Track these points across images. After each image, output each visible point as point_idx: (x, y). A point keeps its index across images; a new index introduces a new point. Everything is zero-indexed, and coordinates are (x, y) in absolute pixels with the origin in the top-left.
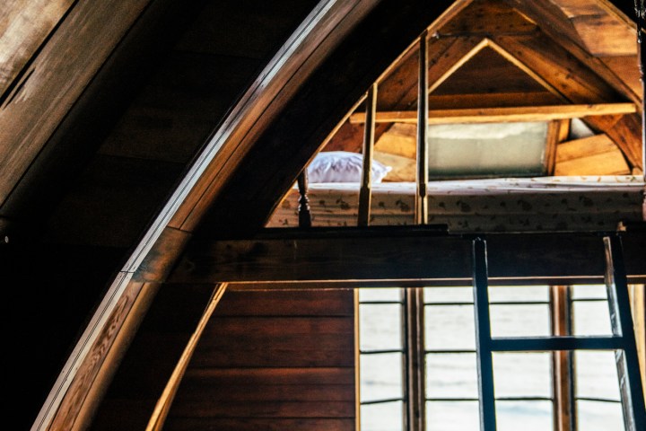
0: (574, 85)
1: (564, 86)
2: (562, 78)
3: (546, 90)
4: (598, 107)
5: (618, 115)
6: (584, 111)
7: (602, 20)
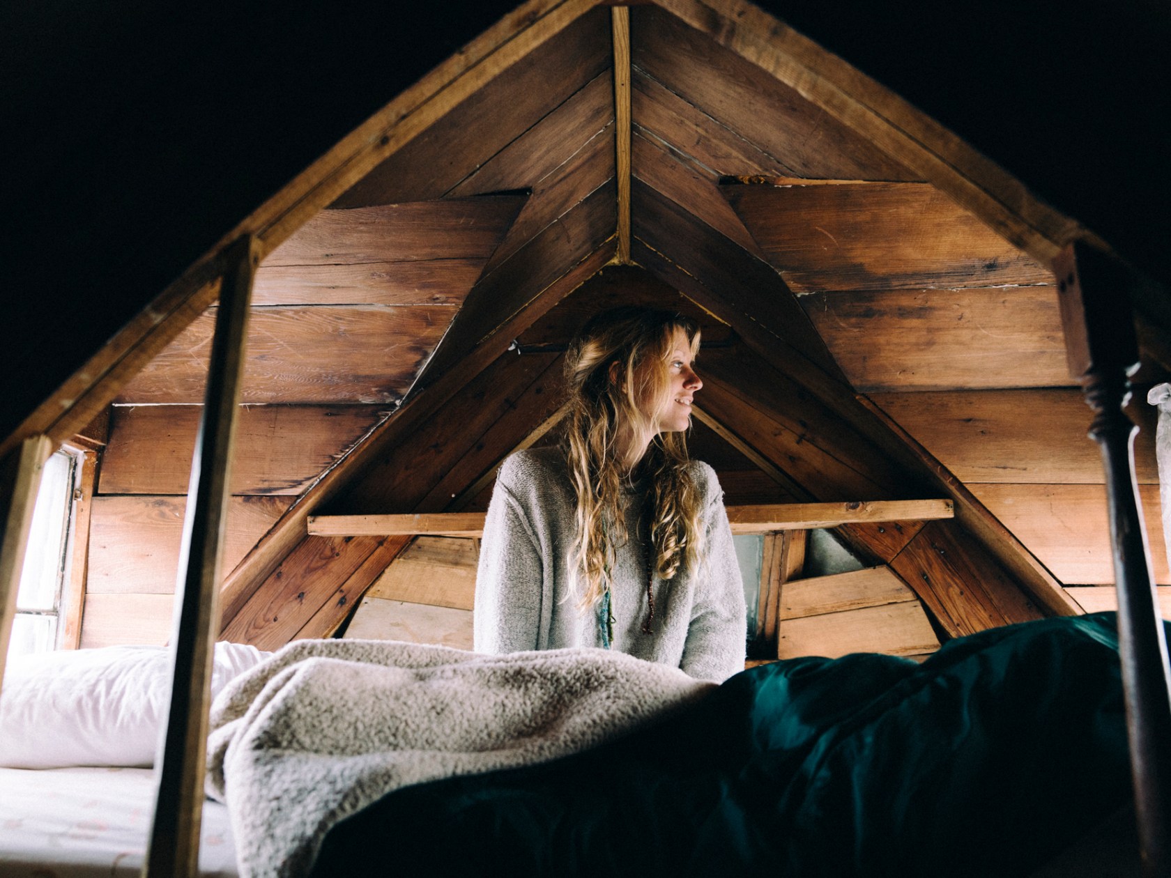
0: (814, 457)
1: (793, 459)
2: (788, 440)
3: (754, 467)
4: (871, 506)
5: (914, 523)
6: (841, 515)
7: (875, 306)
